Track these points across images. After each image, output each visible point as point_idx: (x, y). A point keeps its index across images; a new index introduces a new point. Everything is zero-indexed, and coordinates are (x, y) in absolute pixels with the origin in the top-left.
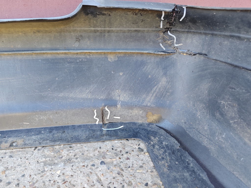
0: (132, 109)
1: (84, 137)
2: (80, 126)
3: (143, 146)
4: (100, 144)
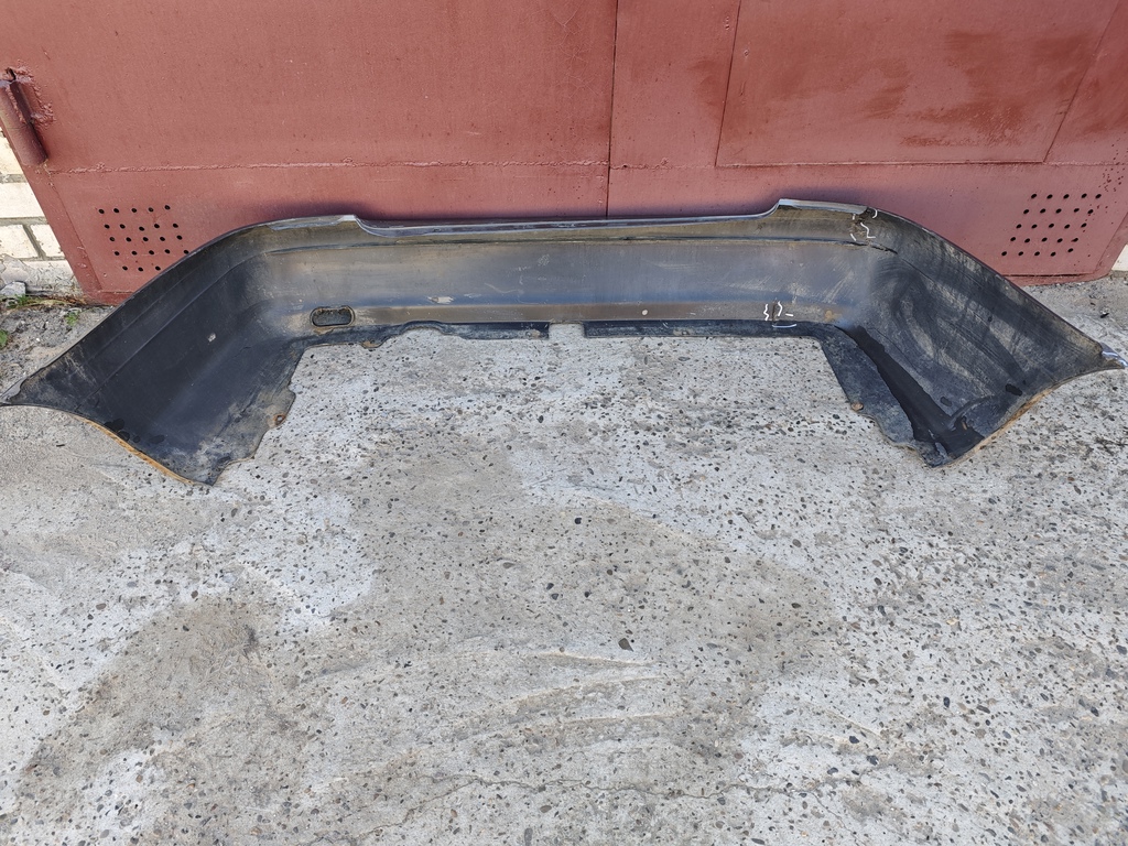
0: (809, 306)
1: (754, 331)
2: (747, 321)
3: (817, 344)
4: (771, 339)
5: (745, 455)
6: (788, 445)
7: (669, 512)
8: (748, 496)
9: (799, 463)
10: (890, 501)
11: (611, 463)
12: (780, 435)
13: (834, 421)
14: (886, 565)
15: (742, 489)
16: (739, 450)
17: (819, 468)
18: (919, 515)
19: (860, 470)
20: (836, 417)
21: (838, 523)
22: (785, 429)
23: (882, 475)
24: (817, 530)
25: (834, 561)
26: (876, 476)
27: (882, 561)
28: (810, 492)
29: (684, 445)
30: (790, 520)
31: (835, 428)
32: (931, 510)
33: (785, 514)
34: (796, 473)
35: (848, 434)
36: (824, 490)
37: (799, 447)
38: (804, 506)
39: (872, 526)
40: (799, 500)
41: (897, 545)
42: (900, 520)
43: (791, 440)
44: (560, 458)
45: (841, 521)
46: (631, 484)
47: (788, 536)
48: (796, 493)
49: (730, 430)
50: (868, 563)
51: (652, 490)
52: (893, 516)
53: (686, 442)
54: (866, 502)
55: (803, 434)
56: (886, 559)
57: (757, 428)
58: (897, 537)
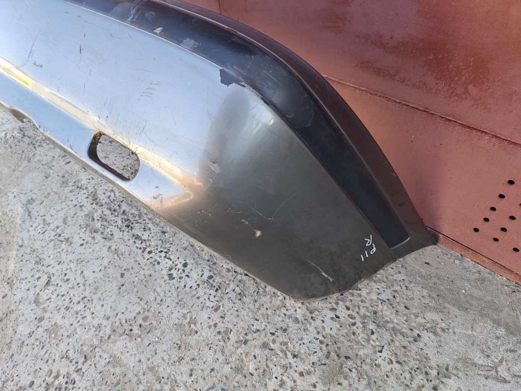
5: (105, 249)
6: (132, 261)
7: (29, 248)
8: (68, 272)
9: (119, 275)
10: (120, 345)
11: (54, 205)
12: (141, 251)
13: (180, 266)
14: (50, 380)
15: (72, 266)
16: (108, 244)
17: (123, 288)
18: (118, 370)
19: (138, 309)
20: (185, 265)
21: (75, 329)
22: (148, 250)
23: (144, 324)
24: (60, 322)
25: (36, 348)
26: (140, 321)
27: (54, 374)
28: (94, 297)
29: (93, 219)
30: (61, 303)
31: (172, 272)
32: (130, 375)
33: (63, 298)
34: (107, 280)
35: (171, 282)
36: (102, 303)
37: (136, 267)
38: (79, 302)
39: (85, 348)
40: (82, 296)
41: (75, 376)
42: (103, 362)
43: (139, 259)
44: (43, 188)
45: (78, 330)
46: (42, 222)
47: (45, 310)
48: (88, 291)
49: (124, 228)
50: (46, 368)
51: (41, 232)
52: (105, 355)
53: (96, 219)
54: (108, 332)
55: (151, 260)
56: (57, 377)
57: (138, 237)
58: (84, 370)
